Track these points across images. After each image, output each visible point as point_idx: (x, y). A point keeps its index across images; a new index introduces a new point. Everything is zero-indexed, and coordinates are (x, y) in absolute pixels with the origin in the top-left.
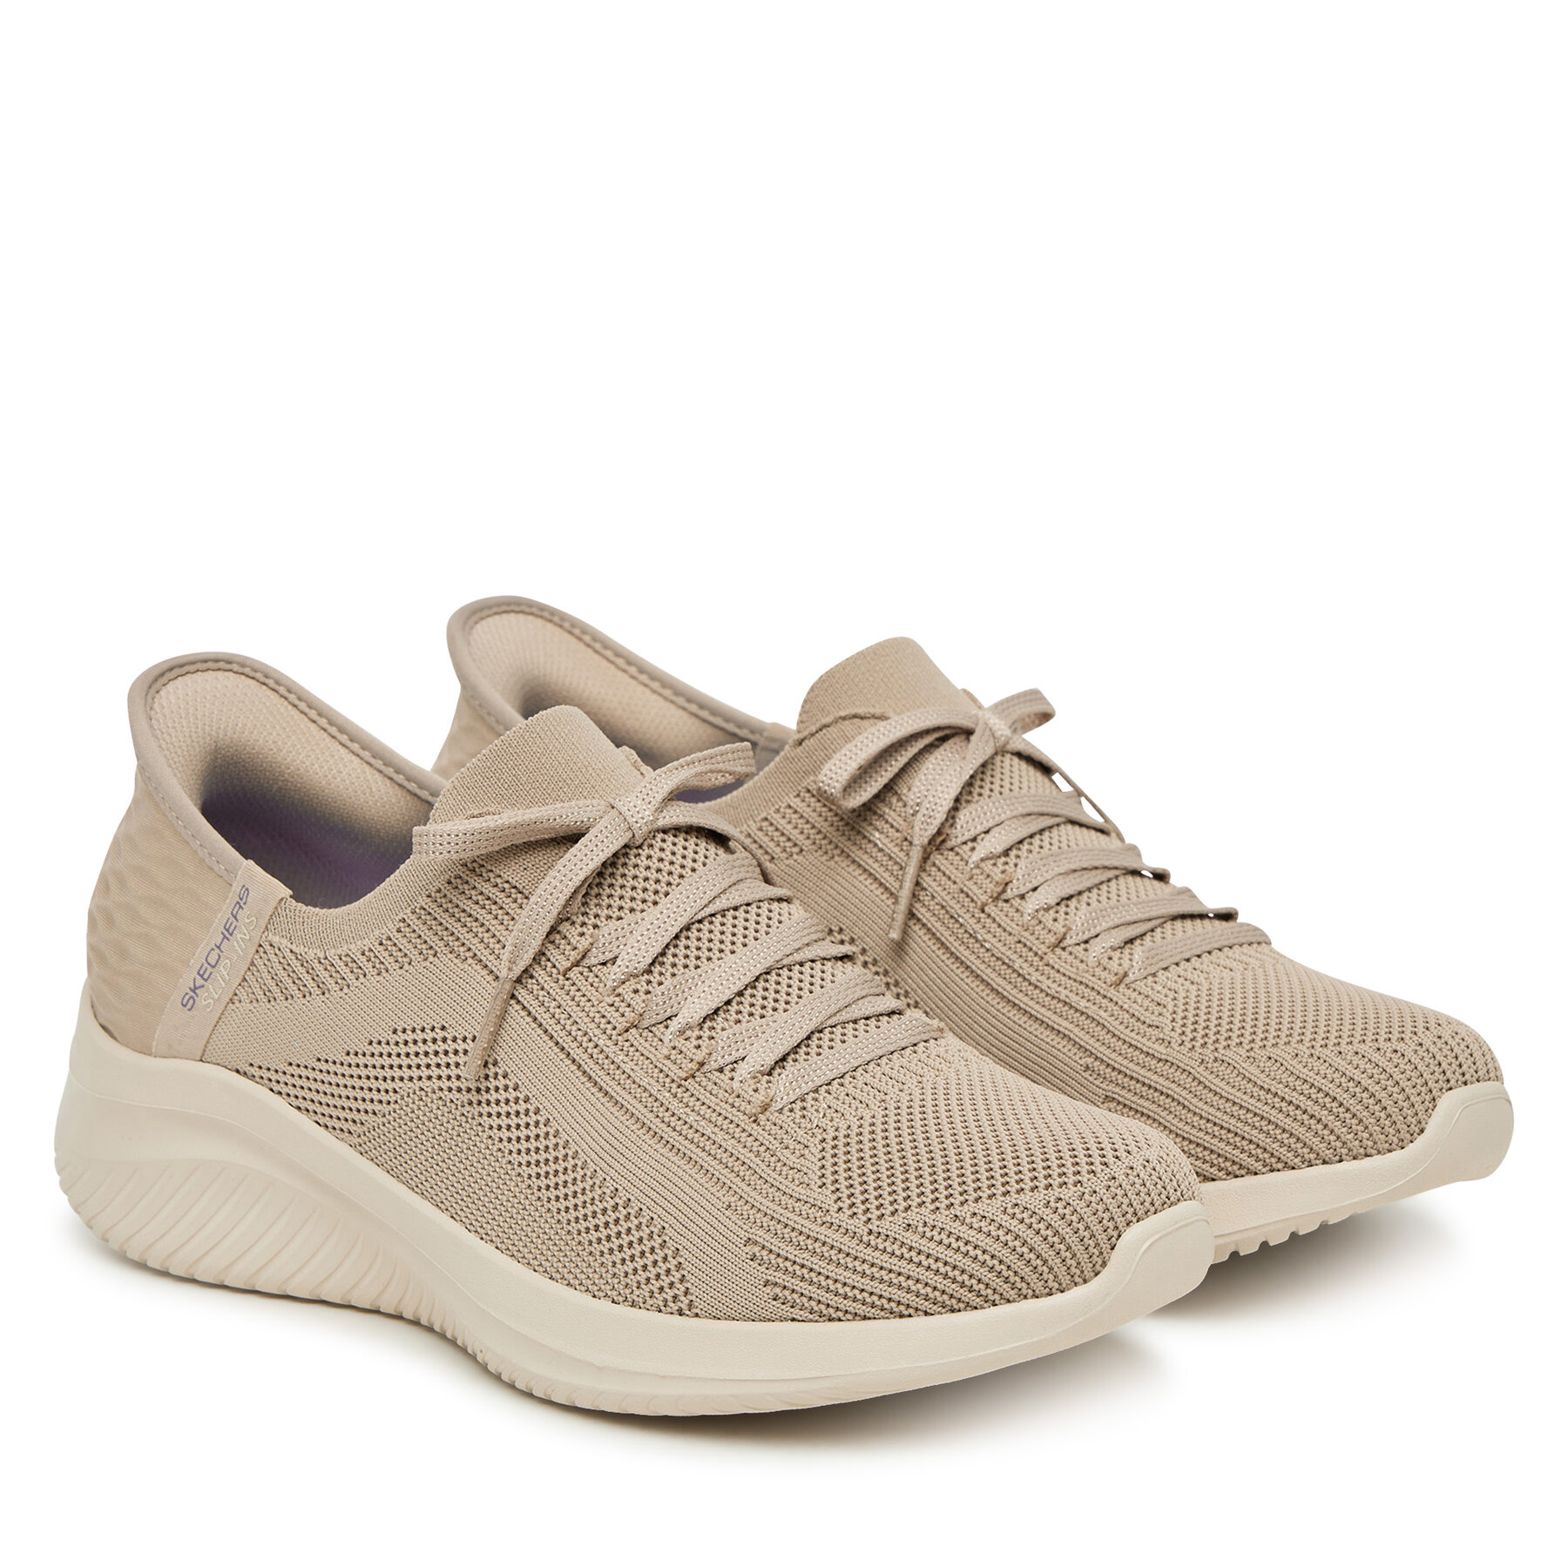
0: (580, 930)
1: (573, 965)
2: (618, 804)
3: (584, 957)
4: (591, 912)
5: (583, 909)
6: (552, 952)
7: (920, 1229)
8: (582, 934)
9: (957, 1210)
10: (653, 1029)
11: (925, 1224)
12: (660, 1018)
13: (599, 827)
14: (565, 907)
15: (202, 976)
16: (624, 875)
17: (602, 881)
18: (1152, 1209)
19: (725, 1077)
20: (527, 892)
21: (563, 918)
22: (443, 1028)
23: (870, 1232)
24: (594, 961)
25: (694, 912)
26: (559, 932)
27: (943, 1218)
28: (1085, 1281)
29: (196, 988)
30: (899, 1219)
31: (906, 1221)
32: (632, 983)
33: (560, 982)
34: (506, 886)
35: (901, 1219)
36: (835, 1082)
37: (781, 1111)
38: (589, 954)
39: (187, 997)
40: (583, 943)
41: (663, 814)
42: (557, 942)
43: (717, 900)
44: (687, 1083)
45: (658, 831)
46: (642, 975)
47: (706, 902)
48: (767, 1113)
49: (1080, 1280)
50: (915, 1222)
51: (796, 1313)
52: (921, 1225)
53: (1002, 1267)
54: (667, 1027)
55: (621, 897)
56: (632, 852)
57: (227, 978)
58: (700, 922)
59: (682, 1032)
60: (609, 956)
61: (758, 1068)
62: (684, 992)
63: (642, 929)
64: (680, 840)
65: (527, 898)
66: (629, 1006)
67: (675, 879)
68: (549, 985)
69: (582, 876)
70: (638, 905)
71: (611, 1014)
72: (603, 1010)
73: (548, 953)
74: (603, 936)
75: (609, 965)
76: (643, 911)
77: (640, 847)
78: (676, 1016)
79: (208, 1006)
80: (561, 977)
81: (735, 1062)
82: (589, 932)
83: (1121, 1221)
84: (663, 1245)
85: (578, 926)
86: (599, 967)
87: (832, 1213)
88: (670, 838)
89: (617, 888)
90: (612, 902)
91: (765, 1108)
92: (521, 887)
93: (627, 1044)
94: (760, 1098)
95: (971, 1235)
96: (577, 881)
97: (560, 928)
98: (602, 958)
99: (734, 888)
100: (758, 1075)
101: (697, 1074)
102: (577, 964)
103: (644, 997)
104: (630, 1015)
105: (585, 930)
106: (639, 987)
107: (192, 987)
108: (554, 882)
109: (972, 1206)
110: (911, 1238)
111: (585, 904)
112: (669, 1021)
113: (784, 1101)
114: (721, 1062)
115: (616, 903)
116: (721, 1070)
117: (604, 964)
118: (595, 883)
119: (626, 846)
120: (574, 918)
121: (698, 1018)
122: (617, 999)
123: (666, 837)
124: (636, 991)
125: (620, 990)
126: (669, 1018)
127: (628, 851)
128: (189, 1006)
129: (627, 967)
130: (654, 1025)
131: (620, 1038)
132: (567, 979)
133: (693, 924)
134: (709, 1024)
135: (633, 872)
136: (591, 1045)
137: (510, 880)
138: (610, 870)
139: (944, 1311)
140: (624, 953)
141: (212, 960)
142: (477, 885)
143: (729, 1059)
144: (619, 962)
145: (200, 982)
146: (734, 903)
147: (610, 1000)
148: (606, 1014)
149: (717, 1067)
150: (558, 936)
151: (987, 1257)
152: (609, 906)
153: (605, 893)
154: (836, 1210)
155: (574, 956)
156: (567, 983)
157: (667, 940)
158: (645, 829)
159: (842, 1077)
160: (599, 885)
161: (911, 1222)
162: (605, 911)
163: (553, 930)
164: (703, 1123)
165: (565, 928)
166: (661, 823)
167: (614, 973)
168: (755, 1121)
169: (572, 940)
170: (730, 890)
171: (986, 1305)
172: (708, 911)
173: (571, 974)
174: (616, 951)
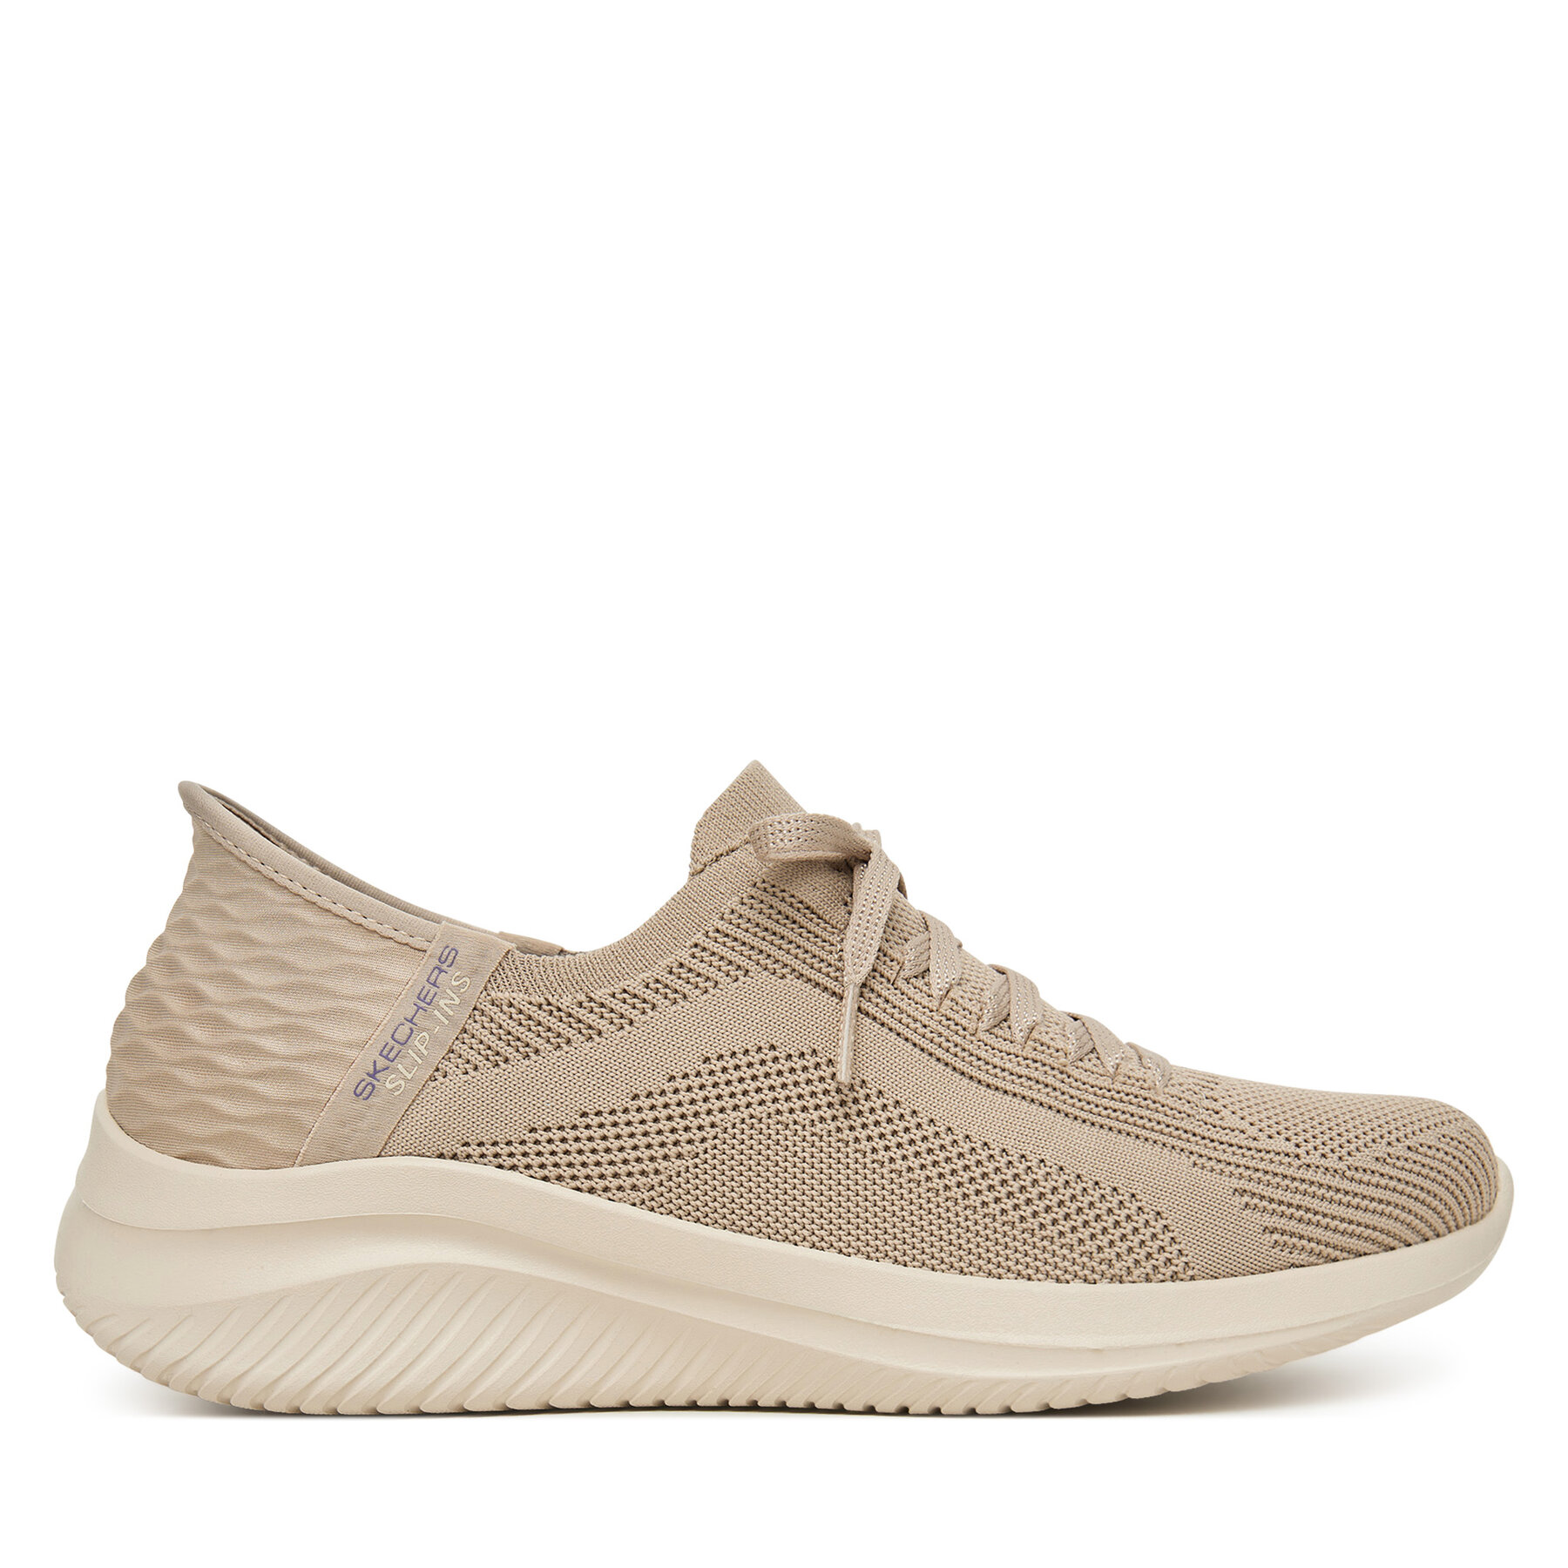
3: (901, 968)
12: (997, 1021)
15: (386, 1057)
22: (773, 1047)
24: (909, 974)
29: (376, 1072)
32: (957, 990)
34: (800, 906)
38: (904, 966)
39: (363, 1084)
44: (1066, 1069)
51: (1296, 1257)
57: (425, 1053)
60: (919, 969)
66: (965, 1009)
68: (885, 992)
71: (955, 1016)
75: (921, 978)
79: (397, 1089)
86: (914, 979)
98: (914, 971)
104: (972, 1018)
106: (964, 993)
107: (371, 1070)
112: (1006, 1023)
117: (916, 977)
122: (953, 1004)
125: (951, 997)
126: (1004, 1021)
128: (365, 1095)
131: (972, 1038)
137: (804, 899)
140: (933, 967)
141: (400, 1036)
142: (773, 904)
144: (933, 974)
145: (381, 1063)
148: (951, 1016)
169: (887, 952)
174: (924, 966)
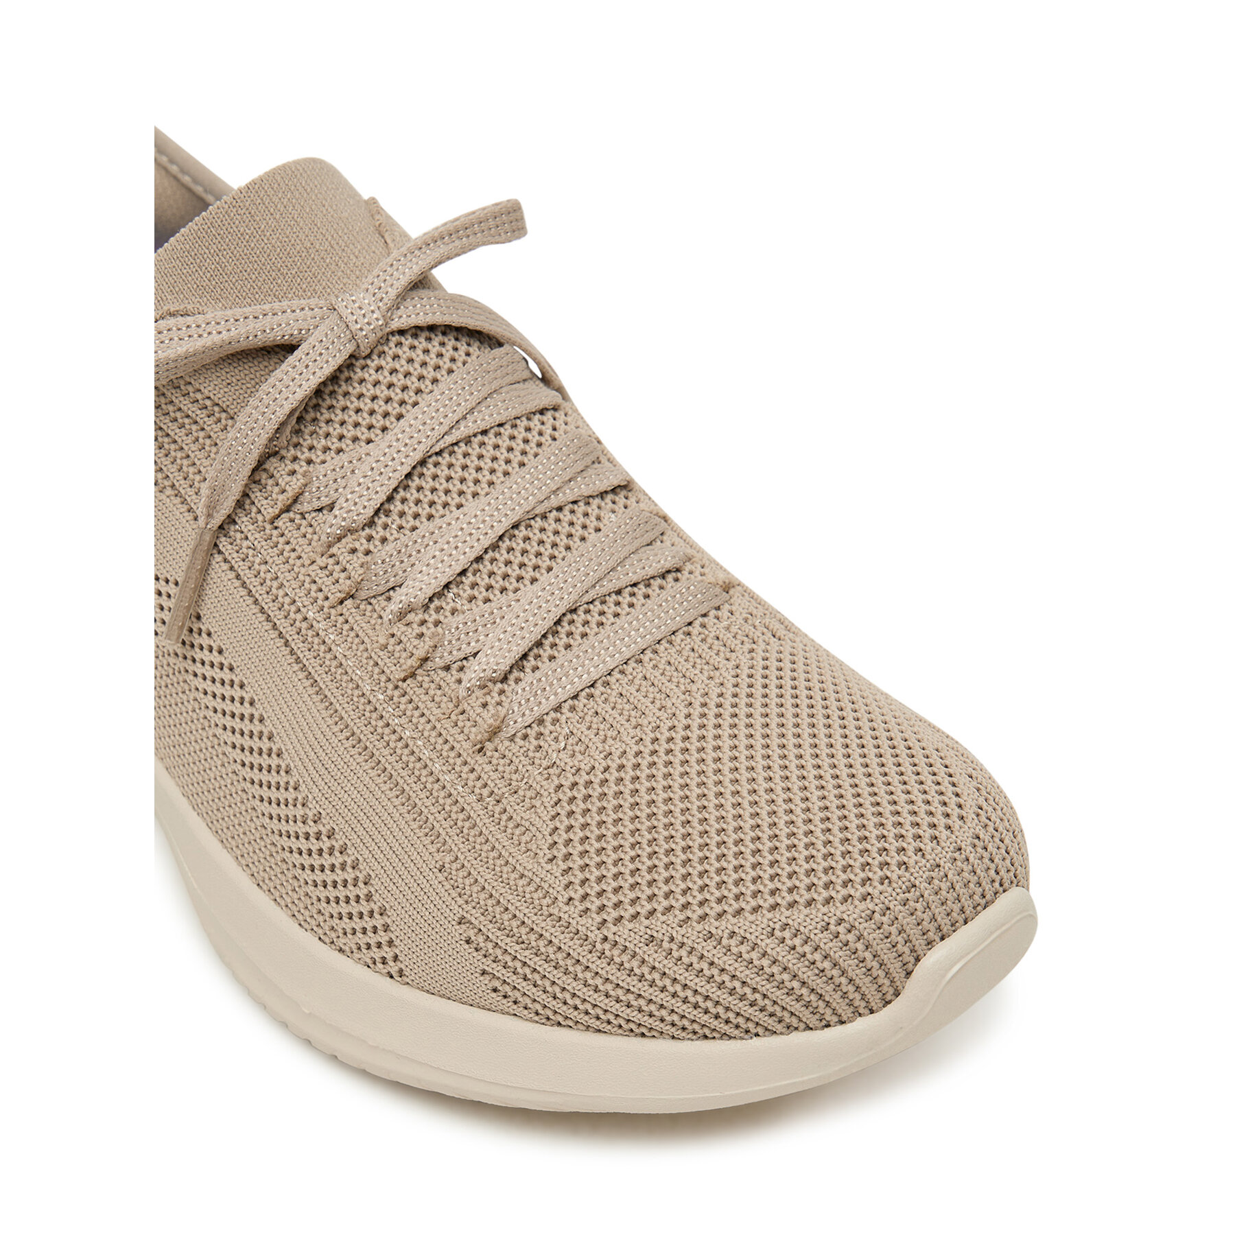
0: (290, 467)
1: (282, 512)
2: (340, 306)
3: (295, 501)
4: (305, 444)
5: (295, 440)
6: (257, 495)
7: (666, 945)
8: (293, 473)
9: (712, 925)
10: (373, 601)
11: (672, 939)
12: (381, 589)
13: (312, 340)
14: (271, 440)
16: (346, 394)
17: (320, 402)
18: (961, 919)
19: (451, 678)
20: (232, 412)
21: (270, 454)
23: (605, 939)
24: (306, 507)
25: (430, 444)
26: (265, 470)
27: (692, 933)
28: (872, 1012)
30: (641, 925)
31: (649, 932)
32: (348, 541)
33: (268, 531)
34: (208, 403)
35: (642, 928)
36: (583, 694)
37: (512, 739)
38: (301, 499)
40: (295, 484)
41: (399, 313)
42: (263, 481)
43: (463, 423)
44: (405, 685)
45: (392, 333)
46: (363, 529)
47: (447, 428)
48: (497, 741)
49: (867, 1011)
50: (660, 936)
52: (666, 939)
53: (767, 1001)
54: (389, 599)
55: (343, 423)
56: (358, 364)
58: (439, 453)
59: (401, 615)
60: (325, 501)
61: (489, 673)
62: (410, 556)
63: (365, 468)
64: (421, 343)
65: (232, 418)
66: (344, 570)
67: (410, 397)
68: (255, 536)
69: (287, 408)
70: (363, 433)
71: (324, 581)
72: (313, 574)
73: (253, 496)
74: (318, 477)
75: (325, 512)
76: (369, 442)
77: (369, 356)
78: (400, 586)
80: (268, 526)
81: (465, 658)
82: (301, 471)
83: (919, 943)
84: (369, 897)
85: (288, 462)
86: (314, 514)
87: (561, 905)
88: (408, 341)
89: (338, 411)
90: (331, 430)
91: (494, 733)
92: (224, 406)
93: (341, 619)
94: (488, 719)
95: (728, 962)
96: (282, 414)
97: (266, 466)
98: (316, 505)
99: (484, 404)
100: (489, 684)
101: (419, 671)
102: (287, 509)
103: (363, 559)
104: (345, 585)
105: (296, 467)
106: (357, 545)
108: (255, 415)
109: (729, 923)
110: (654, 956)
111: (298, 432)
112: (391, 592)
113: (519, 725)
114: (448, 659)
115: (336, 430)
116: (447, 668)
117: (320, 510)
118: (311, 404)
119: (352, 356)
120: (283, 452)
121: (423, 597)
122: (331, 561)
123: (403, 340)
124: (354, 551)
125: (334, 550)
126: (393, 588)
127: (354, 361)
129: (344, 519)
130: (374, 597)
131: (333, 611)
132: (276, 528)
133: (430, 457)
134: (436, 602)
135: (358, 389)
136: (299, 617)
137: (212, 397)
138: (331, 388)
139: (694, 1037)
140: (342, 500)
142: (174, 399)
143: (458, 655)
144: (336, 511)
146: (483, 426)
147: (322, 561)
148: (317, 579)
149: (443, 664)
150: (264, 476)
151: (748, 990)
152: (328, 435)
153: (322, 418)
154: (565, 900)
155: (282, 500)
156: (275, 532)
157: (394, 483)
158: (372, 337)
159: (592, 686)
160: (317, 407)
161: (655, 934)
162: (323, 441)
163: (259, 466)
164: (420, 743)
165: (272, 464)
166: (395, 325)
167: (330, 524)
168: (480, 750)
169: (280, 481)
170: (479, 408)
171: (746, 1037)
172: (449, 439)
173: (279, 523)
174: (334, 496)
